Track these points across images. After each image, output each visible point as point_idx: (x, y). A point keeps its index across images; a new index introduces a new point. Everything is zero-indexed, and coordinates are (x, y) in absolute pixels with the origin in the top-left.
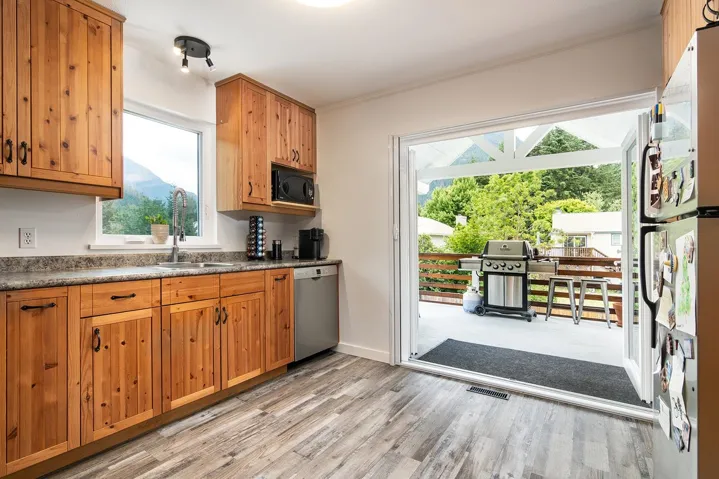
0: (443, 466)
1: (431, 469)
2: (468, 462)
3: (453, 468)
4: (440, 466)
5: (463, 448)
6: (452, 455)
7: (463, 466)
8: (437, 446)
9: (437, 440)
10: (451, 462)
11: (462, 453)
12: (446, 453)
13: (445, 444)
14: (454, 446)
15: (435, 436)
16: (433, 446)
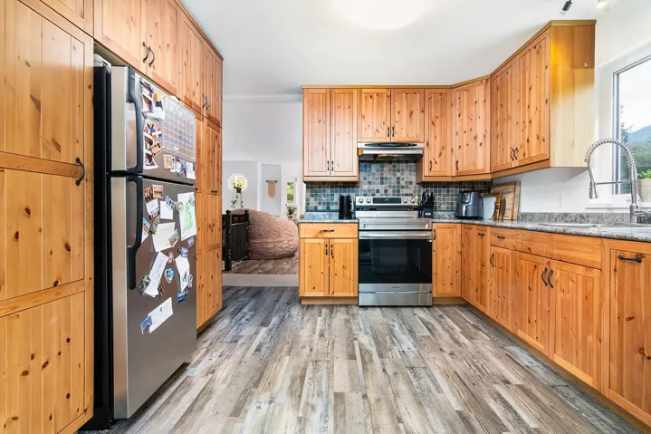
0: (316, 395)
1: (324, 390)
2: (297, 407)
3: (308, 397)
4: (318, 395)
5: (306, 420)
6: (313, 408)
7: (300, 401)
8: (331, 412)
9: (335, 419)
10: (311, 401)
11: (305, 413)
12: (320, 409)
13: (325, 416)
14: (315, 418)
15: (341, 424)
16: (335, 409)
